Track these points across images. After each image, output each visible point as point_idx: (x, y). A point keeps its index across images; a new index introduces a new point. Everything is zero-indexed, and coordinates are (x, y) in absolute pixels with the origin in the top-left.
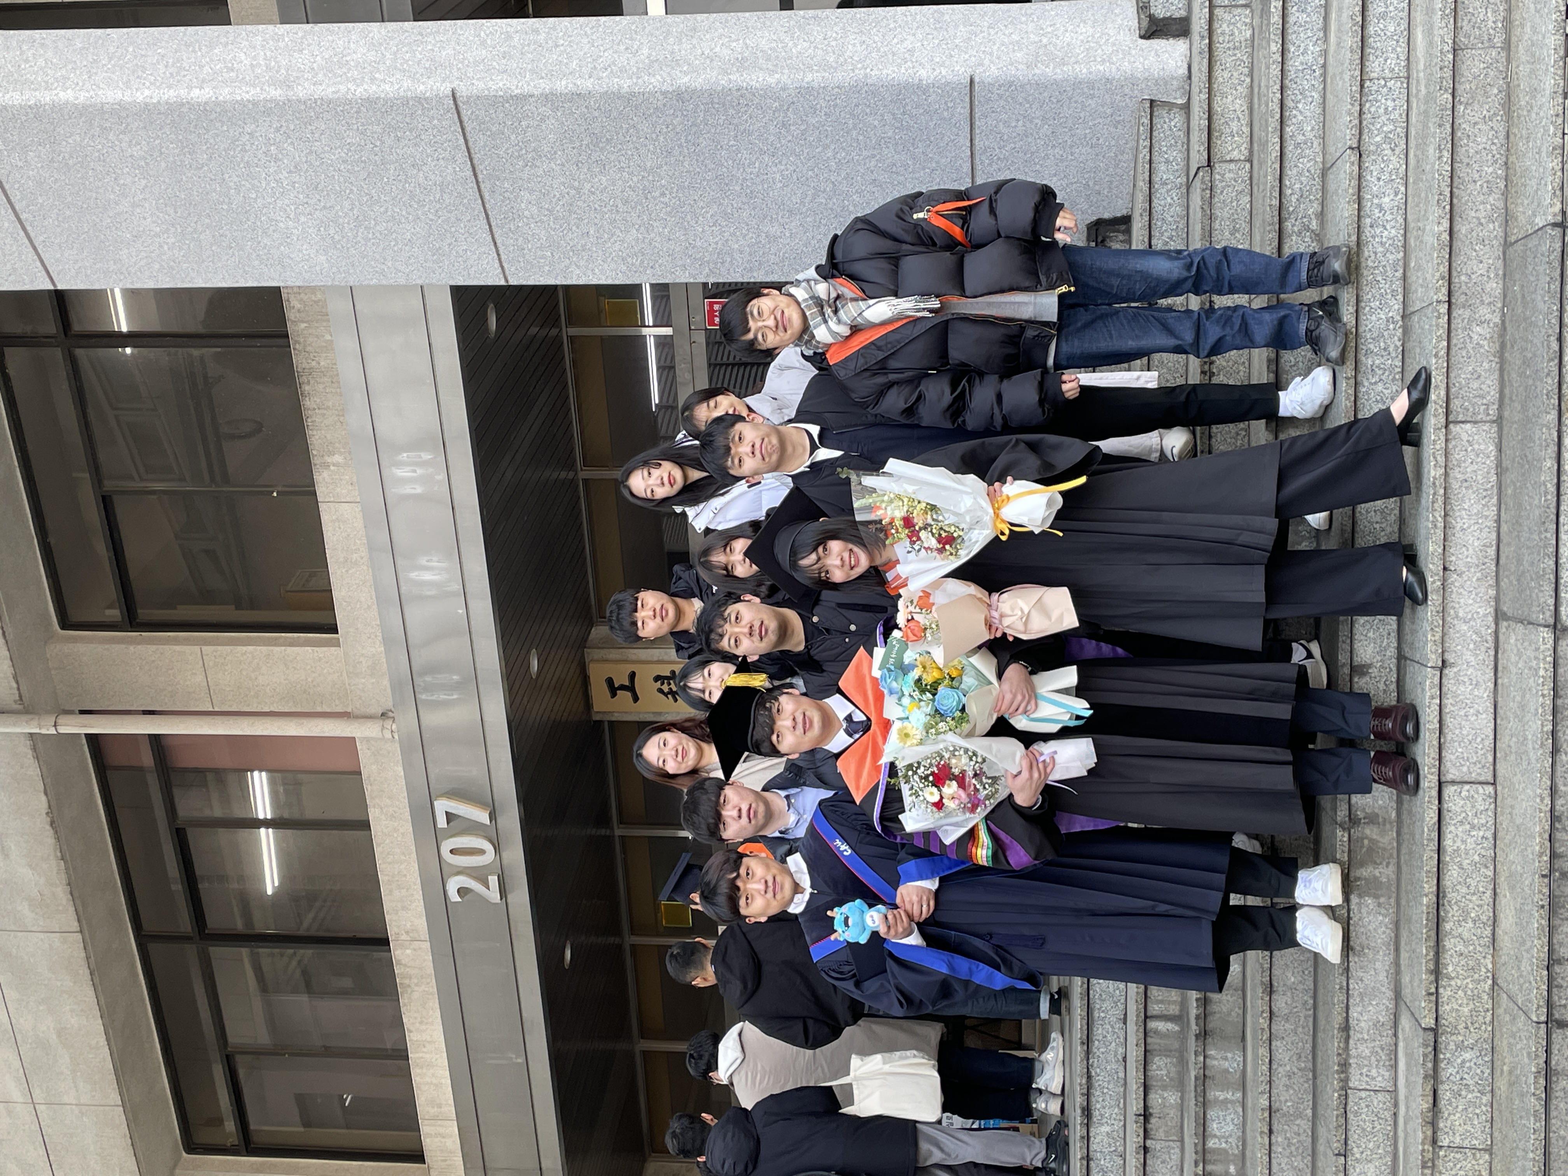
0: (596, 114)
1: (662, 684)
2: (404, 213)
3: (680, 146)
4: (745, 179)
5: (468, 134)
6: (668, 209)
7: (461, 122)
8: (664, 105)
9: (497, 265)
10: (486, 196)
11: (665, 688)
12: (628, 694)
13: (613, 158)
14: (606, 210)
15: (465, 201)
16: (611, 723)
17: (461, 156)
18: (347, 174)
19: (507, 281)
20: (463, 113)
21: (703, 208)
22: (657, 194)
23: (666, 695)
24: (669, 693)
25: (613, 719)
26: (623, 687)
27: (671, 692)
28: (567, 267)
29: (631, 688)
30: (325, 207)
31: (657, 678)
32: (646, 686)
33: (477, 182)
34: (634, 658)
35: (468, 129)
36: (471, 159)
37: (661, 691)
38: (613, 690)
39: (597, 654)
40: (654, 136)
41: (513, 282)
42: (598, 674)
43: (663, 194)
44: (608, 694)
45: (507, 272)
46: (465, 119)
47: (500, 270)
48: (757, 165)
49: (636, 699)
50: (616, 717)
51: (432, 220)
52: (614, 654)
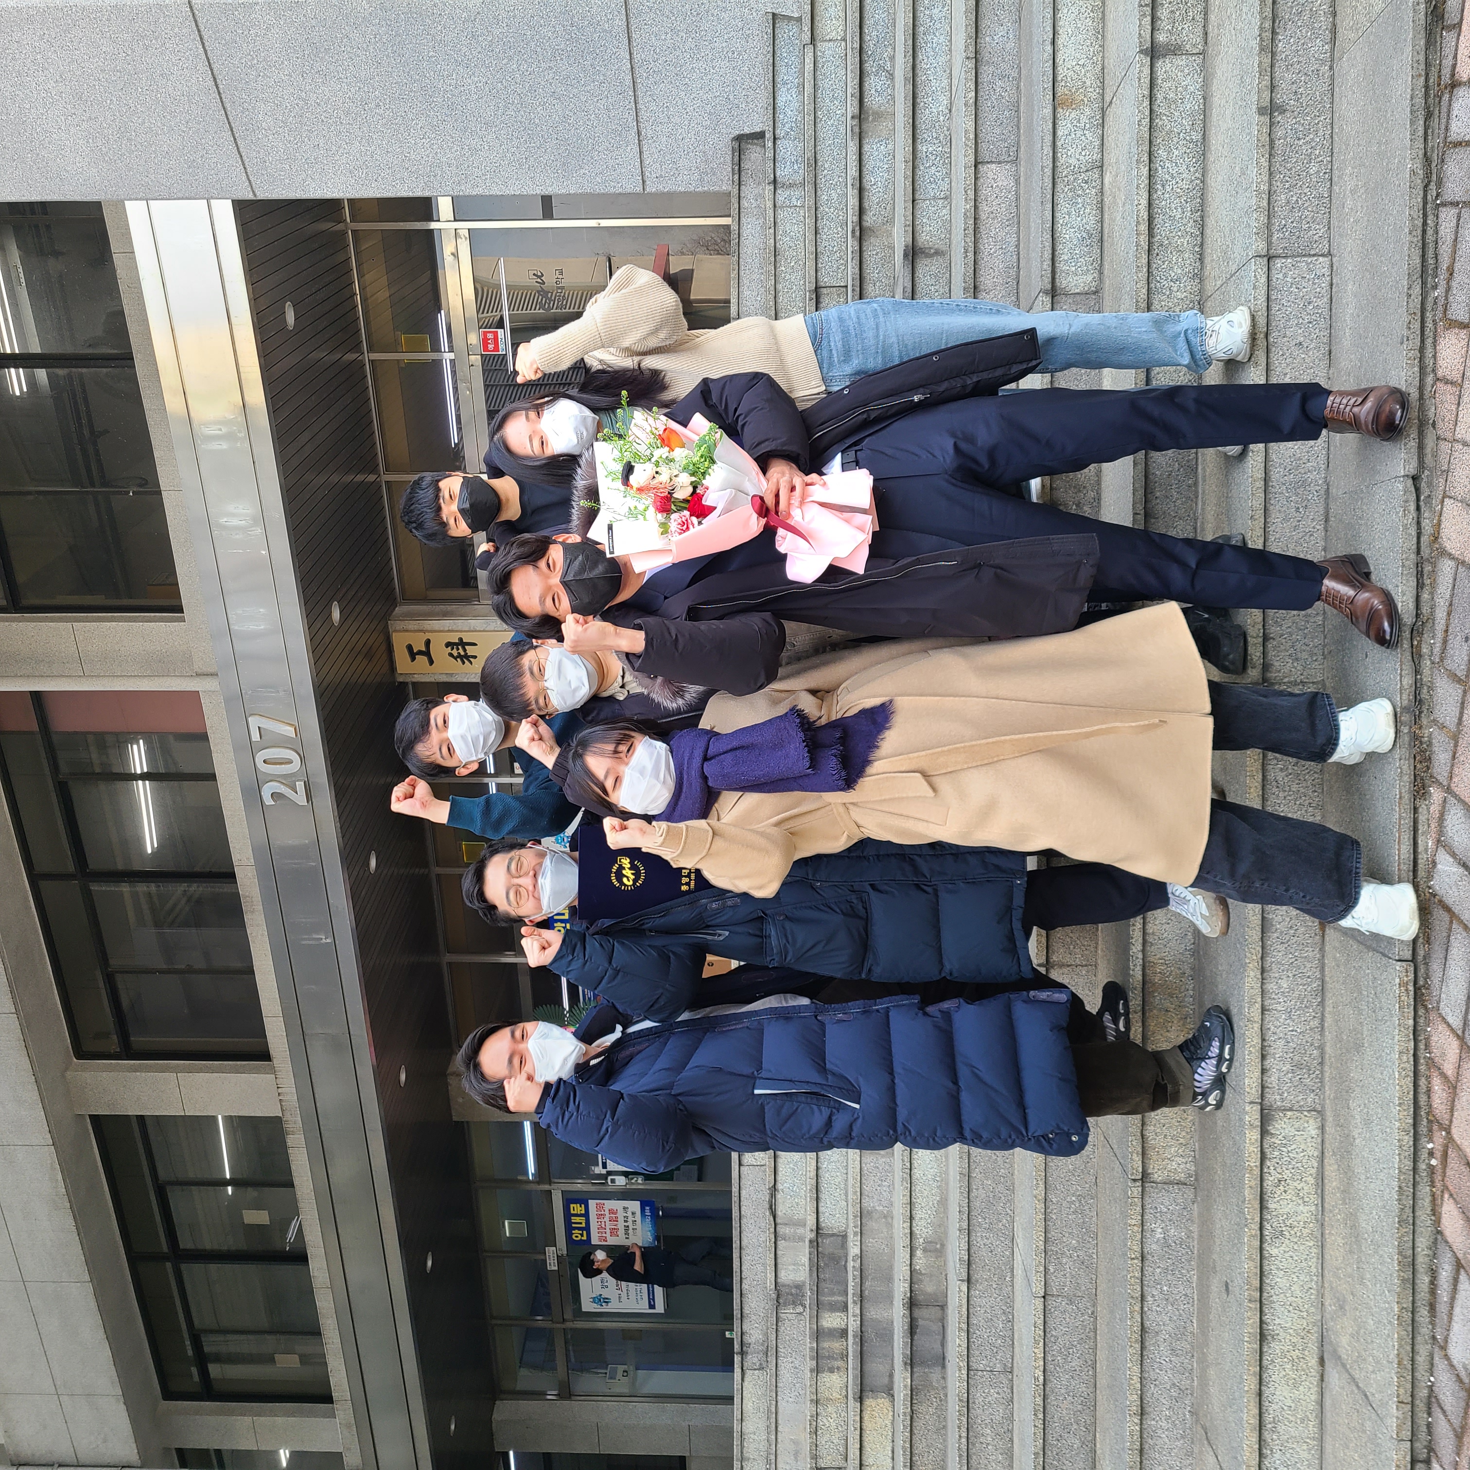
0: (314, 22)
1: (452, 649)
2: (159, 124)
3: (388, 56)
4: (445, 91)
5: (206, 44)
6: (384, 121)
7: (199, 31)
8: (370, 14)
9: (244, 178)
10: (228, 105)
11: (455, 653)
12: (425, 658)
13: (332, 67)
14: (331, 121)
15: (211, 112)
16: (414, 684)
17: (203, 66)
18: (105, 84)
19: (255, 195)
20: (199, 20)
21: (413, 120)
22: (373, 106)
23: (456, 658)
24: (458, 657)
25: (414, 680)
26: (420, 653)
27: (459, 656)
28: (304, 181)
29: (427, 653)
30: (90, 118)
31: (448, 645)
32: (439, 651)
33: (219, 93)
34: (429, 628)
35: (205, 37)
36: (212, 70)
37: (451, 655)
38: (413, 655)
39: (399, 625)
40: (365, 46)
41: (261, 196)
42: (400, 642)
43: (378, 106)
44: (409, 659)
45: (254, 186)
46: (202, 28)
47: (247, 183)
48: (454, 77)
49: (431, 662)
50: (417, 678)
51: (184, 132)
52: (412, 625)
